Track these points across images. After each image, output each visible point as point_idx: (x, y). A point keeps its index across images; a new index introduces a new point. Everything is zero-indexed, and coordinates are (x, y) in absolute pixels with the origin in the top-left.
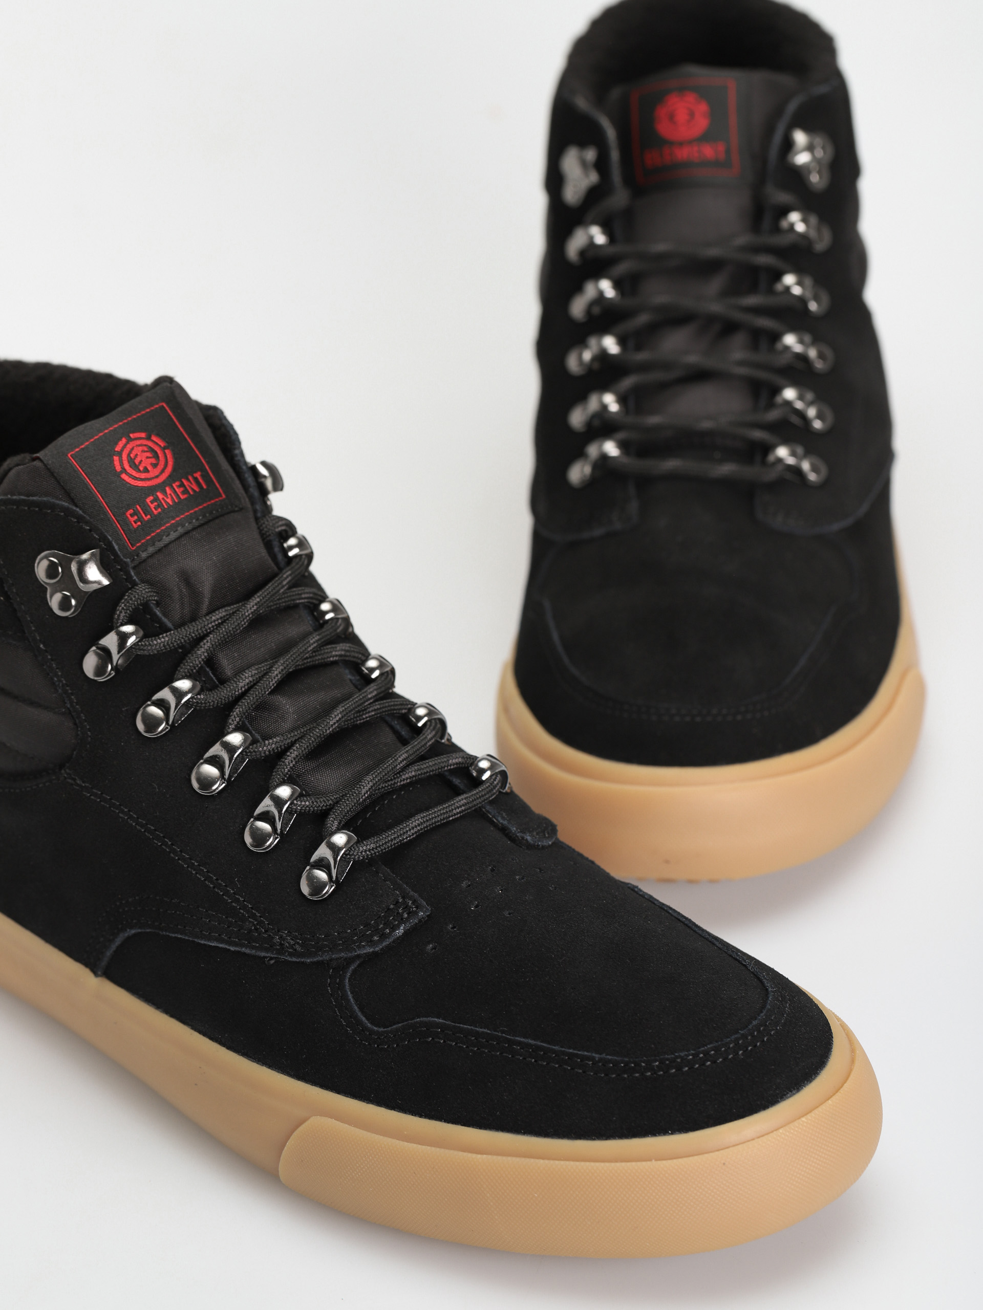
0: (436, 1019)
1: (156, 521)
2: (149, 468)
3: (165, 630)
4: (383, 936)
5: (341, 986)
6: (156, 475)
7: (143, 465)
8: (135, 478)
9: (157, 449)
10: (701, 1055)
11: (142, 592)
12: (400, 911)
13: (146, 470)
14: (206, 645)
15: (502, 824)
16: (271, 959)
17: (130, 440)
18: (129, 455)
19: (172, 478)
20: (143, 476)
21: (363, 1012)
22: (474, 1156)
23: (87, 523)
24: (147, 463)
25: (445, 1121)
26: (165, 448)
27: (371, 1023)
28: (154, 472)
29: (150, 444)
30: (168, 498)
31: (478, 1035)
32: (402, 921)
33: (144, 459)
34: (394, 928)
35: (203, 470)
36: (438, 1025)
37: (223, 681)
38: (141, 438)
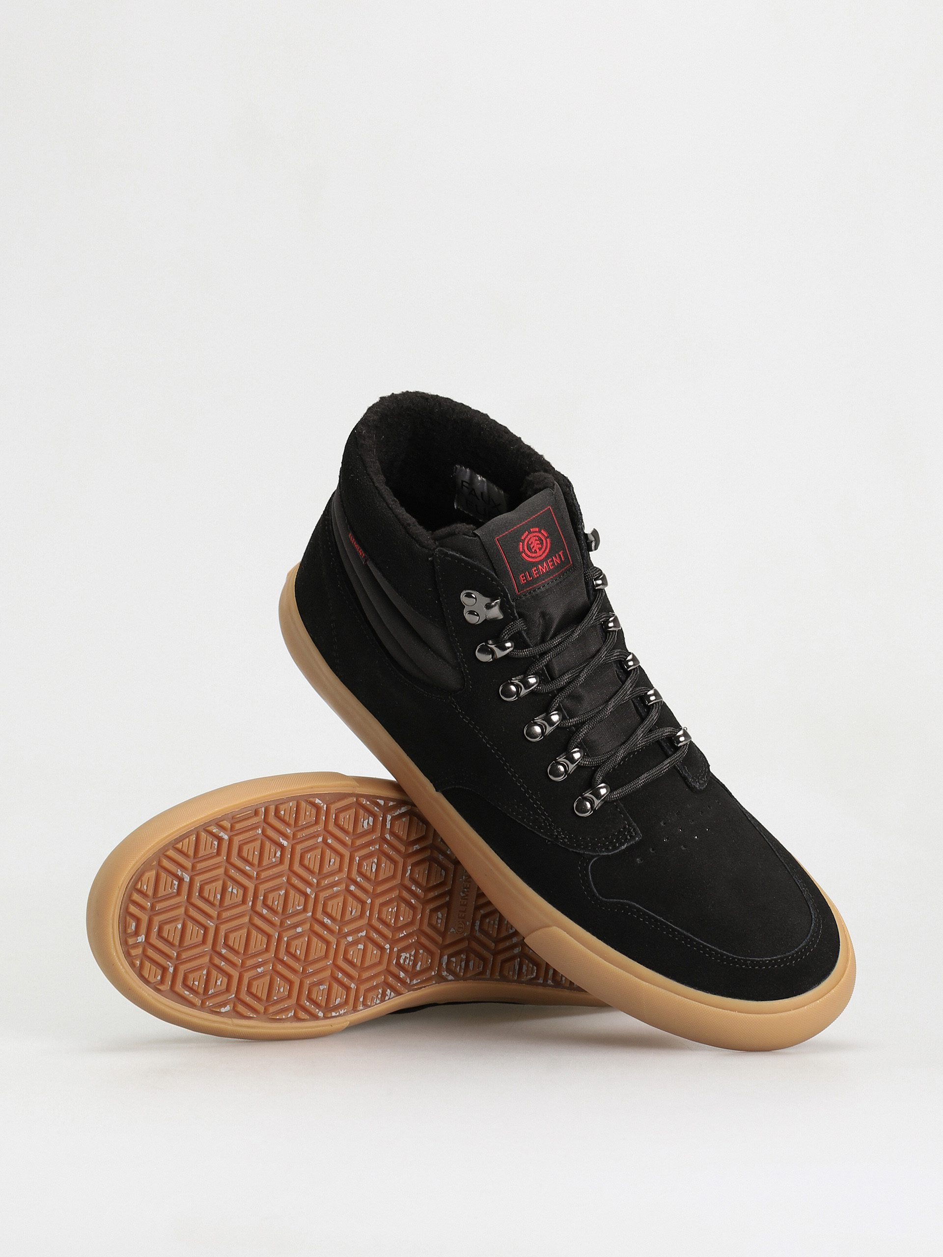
0: (635, 904)
1: (535, 581)
2: (538, 551)
3: (528, 646)
4: (615, 848)
5: (586, 869)
6: (541, 554)
7: (534, 548)
8: (529, 556)
9: (543, 539)
10: (773, 961)
11: (519, 625)
12: (626, 833)
13: (536, 552)
14: (547, 658)
15: (684, 775)
16: (549, 841)
17: (530, 533)
18: (528, 542)
19: (547, 557)
20: (534, 555)
21: (595, 887)
22: (642, 982)
23: (496, 581)
24: (537, 547)
25: (628, 957)
26: (547, 537)
27: (599, 894)
28: (539, 553)
29: (540, 535)
30: (544, 568)
31: (656, 920)
32: (626, 840)
33: (535, 545)
34: (622, 844)
35: (564, 549)
36: (636, 908)
37: (553, 679)
38: (536, 532)
